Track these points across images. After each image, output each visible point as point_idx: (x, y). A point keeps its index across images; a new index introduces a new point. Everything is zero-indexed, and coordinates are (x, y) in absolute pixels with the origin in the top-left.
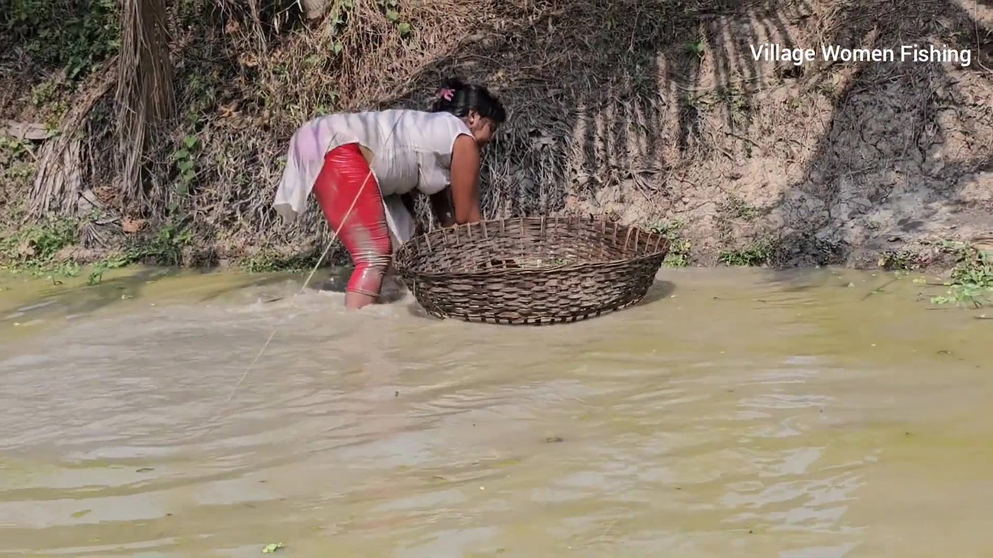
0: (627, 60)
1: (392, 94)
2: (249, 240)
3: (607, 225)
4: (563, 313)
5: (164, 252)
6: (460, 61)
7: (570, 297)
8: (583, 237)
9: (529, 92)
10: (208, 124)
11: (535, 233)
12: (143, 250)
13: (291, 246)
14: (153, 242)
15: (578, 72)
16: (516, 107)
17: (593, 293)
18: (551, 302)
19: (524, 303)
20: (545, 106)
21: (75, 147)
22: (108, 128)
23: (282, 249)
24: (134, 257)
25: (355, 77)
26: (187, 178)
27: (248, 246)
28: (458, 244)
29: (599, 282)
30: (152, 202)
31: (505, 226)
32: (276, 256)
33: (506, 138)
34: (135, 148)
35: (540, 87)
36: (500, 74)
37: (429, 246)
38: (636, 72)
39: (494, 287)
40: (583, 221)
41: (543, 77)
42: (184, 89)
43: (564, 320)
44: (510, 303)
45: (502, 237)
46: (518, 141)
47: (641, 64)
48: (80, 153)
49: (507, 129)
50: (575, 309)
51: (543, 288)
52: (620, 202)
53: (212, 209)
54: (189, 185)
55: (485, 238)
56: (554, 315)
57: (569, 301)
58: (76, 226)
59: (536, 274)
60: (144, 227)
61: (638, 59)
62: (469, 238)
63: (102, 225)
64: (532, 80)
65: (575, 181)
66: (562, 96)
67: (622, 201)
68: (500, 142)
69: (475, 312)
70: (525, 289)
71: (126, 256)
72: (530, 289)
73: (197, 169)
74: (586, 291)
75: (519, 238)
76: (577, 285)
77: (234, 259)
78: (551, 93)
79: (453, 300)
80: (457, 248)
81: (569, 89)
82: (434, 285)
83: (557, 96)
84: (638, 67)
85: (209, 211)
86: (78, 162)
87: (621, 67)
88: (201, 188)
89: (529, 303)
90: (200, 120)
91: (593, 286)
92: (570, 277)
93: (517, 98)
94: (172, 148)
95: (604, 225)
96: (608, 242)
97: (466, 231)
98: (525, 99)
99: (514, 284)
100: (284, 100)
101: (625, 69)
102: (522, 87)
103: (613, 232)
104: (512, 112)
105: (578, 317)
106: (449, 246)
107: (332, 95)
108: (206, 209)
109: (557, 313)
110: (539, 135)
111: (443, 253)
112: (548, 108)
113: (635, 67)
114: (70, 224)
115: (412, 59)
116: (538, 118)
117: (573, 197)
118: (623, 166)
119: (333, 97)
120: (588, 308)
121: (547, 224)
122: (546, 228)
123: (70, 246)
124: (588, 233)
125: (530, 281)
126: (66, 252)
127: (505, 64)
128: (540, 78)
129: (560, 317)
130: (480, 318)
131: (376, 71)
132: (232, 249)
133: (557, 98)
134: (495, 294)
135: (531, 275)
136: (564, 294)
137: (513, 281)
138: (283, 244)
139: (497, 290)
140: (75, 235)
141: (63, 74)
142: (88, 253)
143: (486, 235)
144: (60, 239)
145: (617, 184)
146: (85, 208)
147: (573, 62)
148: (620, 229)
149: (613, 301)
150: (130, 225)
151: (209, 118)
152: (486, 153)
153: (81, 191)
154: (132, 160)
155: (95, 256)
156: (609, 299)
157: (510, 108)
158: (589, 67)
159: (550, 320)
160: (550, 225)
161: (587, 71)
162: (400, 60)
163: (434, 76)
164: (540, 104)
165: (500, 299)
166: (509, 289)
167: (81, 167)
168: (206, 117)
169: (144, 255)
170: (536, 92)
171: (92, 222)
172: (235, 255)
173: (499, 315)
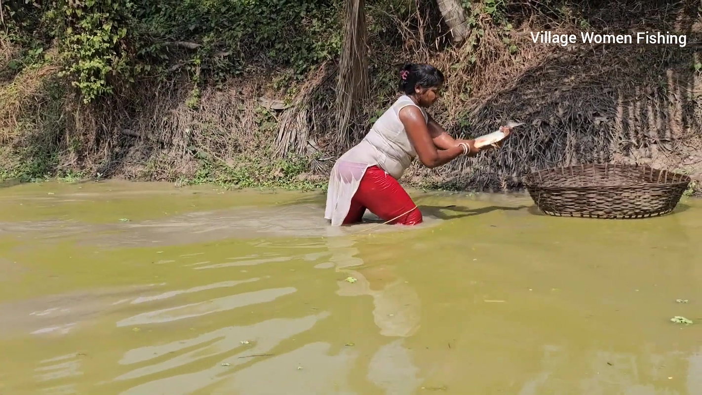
0: (653, 72)
1: (505, 88)
2: (416, 173)
3: (646, 169)
4: (630, 213)
6: (547, 69)
7: (636, 203)
8: (631, 176)
9: (592, 90)
11: (602, 173)
13: (442, 177)
15: (621, 78)
16: (583, 98)
17: (648, 202)
18: (624, 206)
19: (608, 206)
20: (602, 98)
21: (303, 114)
22: (325, 104)
23: (436, 178)
25: (483, 77)
28: (556, 178)
29: (653, 196)
31: (584, 169)
32: (433, 183)
33: (577, 116)
34: (345, 115)
35: (598, 87)
36: (573, 78)
37: (541, 178)
38: (658, 79)
39: (591, 196)
40: (631, 166)
41: (600, 81)
42: (373, 81)
43: (630, 217)
44: (600, 206)
45: (582, 175)
46: (586, 119)
47: (661, 75)
48: (307, 119)
49: (578, 111)
50: (637, 211)
51: (620, 197)
52: (649, 158)
55: (572, 175)
56: (625, 214)
57: (634, 206)
58: (306, 161)
59: (615, 189)
61: (659, 72)
62: (562, 175)
63: (323, 161)
64: (593, 83)
65: (620, 144)
66: (612, 92)
67: (650, 157)
68: (574, 119)
69: (577, 211)
70: (609, 197)
72: (612, 197)
74: (645, 200)
75: (592, 176)
76: (640, 196)
77: (407, 183)
78: (605, 90)
79: (564, 204)
80: (556, 180)
81: (616, 89)
82: (553, 195)
83: (609, 93)
84: (659, 76)
86: (306, 123)
87: (648, 76)
89: (611, 206)
90: (384, 100)
91: (649, 198)
92: (636, 191)
93: (585, 93)
94: (368, 116)
95: (644, 168)
96: (647, 179)
97: (561, 171)
98: (589, 94)
99: (603, 194)
101: (651, 78)
102: (588, 87)
103: (650, 172)
104: (582, 101)
105: (639, 216)
106: (551, 179)
107: (468, 87)
109: (627, 213)
110: (598, 115)
111: (548, 183)
112: (603, 99)
113: (658, 77)
114: (303, 160)
115: (518, 68)
116: (598, 105)
117: (618, 154)
118: (651, 136)
119: (469, 89)
120: (645, 211)
121: (609, 168)
122: (609, 171)
123: (303, 173)
124: (634, 174)
125: (613, 193)
126: (302, 176)
127: (575, 72)
128: (598, 82)
129: (628, 215)
130: (580, 215)
131: (496, 74)
133: (609, 94)
134: (591, 200)
135: (613, 189)
136: (632, 201)
137: (602, 193)
138: (437, 176)
139: (593, 198)
140: (307, 166)
141: (292, 71)
142: (316, 177)
143: (573, 173)
144: (298, 168)
145: (647, 147)
146: (311, 150)
147: (618, 72)
148: (654, 171)
149: (659, 208)
151: (390, 99)
152: (565, 125)
153: (308, 140)
154: (343, 122)
155: (320, 179)
156: (657, 206)
157: (580, 98)
158: (628, 76)
159: (622, 217)
160: (610, 169)
161: (627, 78)
162: (510, 68)
163: (531, 78)
164: (599, 97)
165: (594, 203)
166: (599, 197)
167: (308, 126)
168: (388, 99)
170: (596, 90)
171: (316, 159)
173: (592, 213)
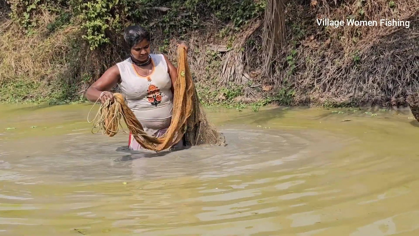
1: (387, 32)
2: (320, 95)
5: (282, 99)
10: (301, 45)
12: (273, 98)
13: (340, 98)
14: (277, 95)
21: (239, 55)
22: (255, 47)
23: (336, 99)
24: (269, 101)
26: (292, 69)
27: (320, 98)
30: (275, 78)
32: (334, 103)
34: (269, 55)
42: (289, 30)
48: (242, 58)
53: (303, 81)
54: (293, 71)
58: (242, 88)
60: (272, 89)
63: (253, 87)
71: (265, 101)
73: (296, 64)
77: (314, 103)
85: (301, 82)
86: (241, 61)
88: (298, 73)
90: (297, 43)
94: (285, 55)
100: (338, 34)
107: (359, 32)
108: (300, 82)
114: (240, 87)
115: (395, 17)
119: (359, 34)
123: (239, 96)
126: (239, 98)
132: (313, 99)
138: (336, 97)
140: (242, 92)
142: (249, 99)
144: (236, 93)
146: (245, 80)
150: (266, 88)
151: (301, 42)
153: (243, 73)
154: (267, 60)
155: (251, 100)
162: (390, 18)
167: (243, 63)
168: (300, 42)
169: (274, 101)
171: (249, 86)
172: (314, 102)
